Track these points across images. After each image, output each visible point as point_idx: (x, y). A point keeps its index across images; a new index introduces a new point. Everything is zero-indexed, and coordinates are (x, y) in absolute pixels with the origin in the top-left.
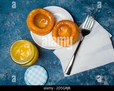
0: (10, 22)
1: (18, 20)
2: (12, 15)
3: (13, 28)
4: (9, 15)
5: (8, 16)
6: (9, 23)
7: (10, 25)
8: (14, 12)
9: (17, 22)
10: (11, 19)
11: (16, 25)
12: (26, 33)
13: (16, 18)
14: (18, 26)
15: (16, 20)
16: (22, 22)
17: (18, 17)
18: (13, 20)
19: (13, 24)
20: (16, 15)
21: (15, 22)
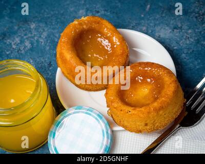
0: (21, 41)
1: (42, 40)
2: (33, 26)
3: (22, 54)
4: (27, 25)
5: (23, 26)
6: (17, 40)
7: (17, 45)
8: (40, 21)
9: (37, 45)
10: (25, 35)
11: (32, 50)
12: (48, 74)
13: (38, 35)
14: (34, 53)
15: (37, 41)
16: (48, 48)
17: (45, 34)
18: (29, 37)
19: (25, 47)
20: (42, 31)
21: (32, 44)
